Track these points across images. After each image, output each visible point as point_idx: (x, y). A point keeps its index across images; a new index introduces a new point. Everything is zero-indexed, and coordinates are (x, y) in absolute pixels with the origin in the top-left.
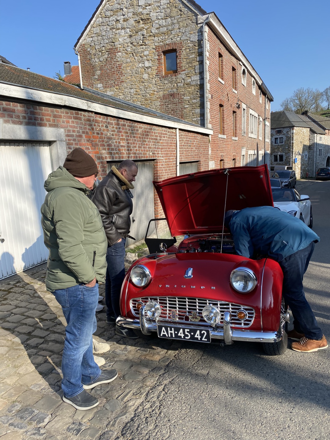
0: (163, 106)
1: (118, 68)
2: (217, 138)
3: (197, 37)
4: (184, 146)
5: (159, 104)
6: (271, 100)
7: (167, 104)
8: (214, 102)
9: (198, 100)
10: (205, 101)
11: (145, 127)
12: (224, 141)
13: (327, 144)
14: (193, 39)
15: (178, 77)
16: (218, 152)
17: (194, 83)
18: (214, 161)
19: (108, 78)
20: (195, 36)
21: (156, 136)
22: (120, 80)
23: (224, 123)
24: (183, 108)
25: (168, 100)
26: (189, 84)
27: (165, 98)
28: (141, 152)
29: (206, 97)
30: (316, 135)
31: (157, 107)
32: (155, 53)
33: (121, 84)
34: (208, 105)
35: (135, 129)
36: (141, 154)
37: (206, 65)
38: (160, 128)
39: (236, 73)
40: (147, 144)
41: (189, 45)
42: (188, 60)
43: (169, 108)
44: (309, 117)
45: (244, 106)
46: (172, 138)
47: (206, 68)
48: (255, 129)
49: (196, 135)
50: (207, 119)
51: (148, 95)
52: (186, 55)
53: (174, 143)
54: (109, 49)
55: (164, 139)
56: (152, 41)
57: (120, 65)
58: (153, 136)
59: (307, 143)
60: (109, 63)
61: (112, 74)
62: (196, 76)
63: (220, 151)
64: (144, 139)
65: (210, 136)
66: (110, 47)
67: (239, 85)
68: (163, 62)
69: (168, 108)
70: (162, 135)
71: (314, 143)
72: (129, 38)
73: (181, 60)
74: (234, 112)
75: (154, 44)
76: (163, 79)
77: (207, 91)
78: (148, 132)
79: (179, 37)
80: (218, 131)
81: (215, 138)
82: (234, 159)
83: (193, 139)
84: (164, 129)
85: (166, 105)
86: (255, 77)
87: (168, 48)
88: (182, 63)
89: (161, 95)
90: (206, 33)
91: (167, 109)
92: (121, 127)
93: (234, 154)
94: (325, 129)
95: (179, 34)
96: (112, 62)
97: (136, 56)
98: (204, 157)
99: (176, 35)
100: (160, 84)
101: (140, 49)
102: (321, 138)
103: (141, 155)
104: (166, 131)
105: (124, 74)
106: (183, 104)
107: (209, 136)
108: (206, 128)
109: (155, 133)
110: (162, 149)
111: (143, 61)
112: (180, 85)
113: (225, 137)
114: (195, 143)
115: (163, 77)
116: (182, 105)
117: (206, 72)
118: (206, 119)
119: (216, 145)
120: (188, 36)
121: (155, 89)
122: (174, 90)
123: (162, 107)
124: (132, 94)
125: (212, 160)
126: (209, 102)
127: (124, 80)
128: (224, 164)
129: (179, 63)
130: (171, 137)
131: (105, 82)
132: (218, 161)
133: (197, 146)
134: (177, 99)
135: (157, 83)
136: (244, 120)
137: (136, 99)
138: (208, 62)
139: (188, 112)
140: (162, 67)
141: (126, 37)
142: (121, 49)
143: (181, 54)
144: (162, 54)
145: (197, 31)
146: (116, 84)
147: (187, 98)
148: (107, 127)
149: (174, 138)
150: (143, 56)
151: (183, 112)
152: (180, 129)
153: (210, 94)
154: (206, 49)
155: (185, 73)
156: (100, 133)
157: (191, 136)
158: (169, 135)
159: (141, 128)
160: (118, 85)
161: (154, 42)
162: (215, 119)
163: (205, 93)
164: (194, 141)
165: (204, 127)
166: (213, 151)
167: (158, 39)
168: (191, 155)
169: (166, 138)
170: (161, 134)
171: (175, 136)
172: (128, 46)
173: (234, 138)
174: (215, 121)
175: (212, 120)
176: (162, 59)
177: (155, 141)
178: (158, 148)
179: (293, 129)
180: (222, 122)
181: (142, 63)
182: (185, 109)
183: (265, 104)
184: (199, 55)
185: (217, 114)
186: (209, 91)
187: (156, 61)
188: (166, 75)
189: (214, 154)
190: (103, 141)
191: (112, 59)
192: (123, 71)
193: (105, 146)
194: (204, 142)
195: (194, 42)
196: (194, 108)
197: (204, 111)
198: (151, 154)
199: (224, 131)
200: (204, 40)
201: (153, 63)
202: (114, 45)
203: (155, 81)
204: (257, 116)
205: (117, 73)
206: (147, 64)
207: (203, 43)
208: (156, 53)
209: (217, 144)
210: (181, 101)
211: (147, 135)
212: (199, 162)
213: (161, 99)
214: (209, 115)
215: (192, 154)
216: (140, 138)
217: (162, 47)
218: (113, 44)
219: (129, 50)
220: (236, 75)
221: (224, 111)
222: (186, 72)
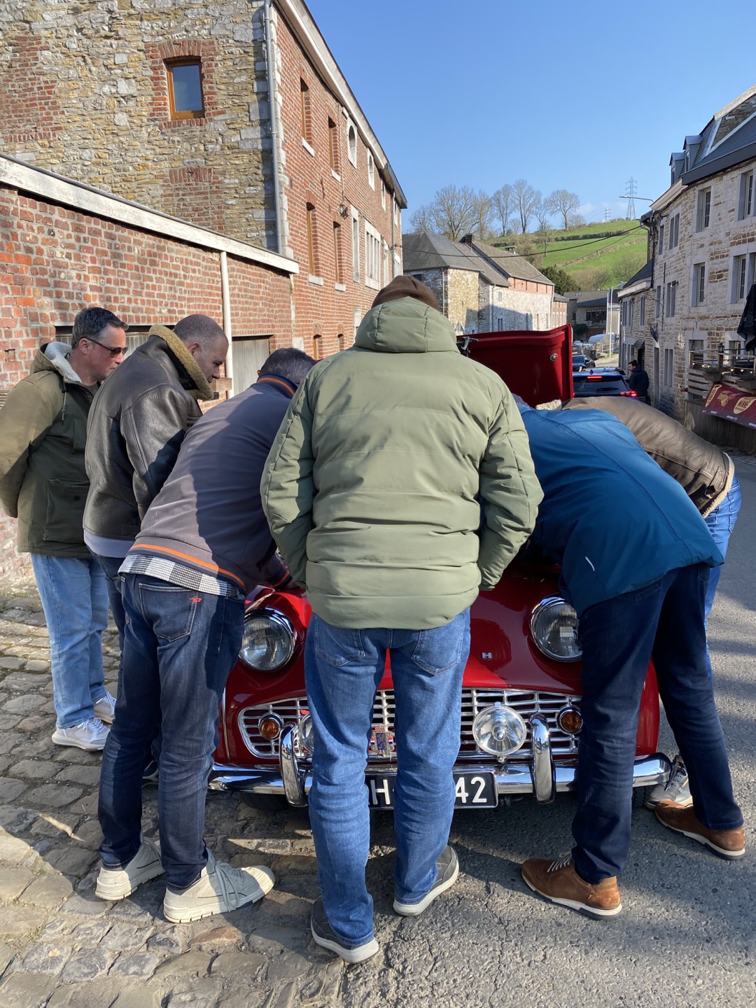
0: (170, 198)
1: (44, 90)
2: (306, 283)
3: (250, 32)
4: (238, 296)
5: (161, 192)
6: (402, 205)
7: (181, 192)
8: (296, 196)
9: (259, 188)
10: (278, 191)
11: (149, 241)
12: (320, 292)
13: (512, 308)
14: (241, 35)
15: (207, 127)
16: (308, 317)
17: (248, 146)
18: (301, 338)
19: (16, 116)
20: (246, 29)
21: (176, 267)
22: (51, 124)
23: (317, 247)
24: (223, 205)
25: (183, 183)
26: (235, 148)
27: (176, 179)
28: (140, 306)
29: (280, 182)
30: (491, 287)
31: (155, 201)
32: (145, 61)
33: (54, 135)
34: (283, 202)
35: (124, 246)
36: (140, 310)
37: (276, 105)
38: (185, 248)
39: (336, 134)
40: (154, 287)
41: (233, 50)
42: (231, 88)
43: (186, 203)
44: (475, 248)
45: (354, 213)
46: (212, 275)
47: (276, 112)
48: (376, 270)
49: (263, 271)
50: (283, 236)
51: (131, 168)
52: (224, 75)
53: (217, 289)
54: (17, 38)
55: (193, 275)
56: (136, 31)
57: (50, 84)
58: (167, 265)
59: (475, 306)
60: (17, 75)
61: (27, 106)
62: (251, 129)
63: (313, 313)
64: (146, 273)
65: (291, 276)
66: (18, 33)
67: (343, 163)
68: (166, 87)
69: (184, 205)
70: (190, 266)
71: (489, 306)
72: (71, 16)
73: (214, 85)
74: (336, 225)
75: (140, 38)
76: (170, 130)
77: (281, 167)
78: (155, 255)
79: (207, 27)
80: (307, 267)
81: (302, 282)
82: (340, 336)
83: (257, 281)
84: (192, 249)
85: (178, 195)
86: (373, 147)
87: (176, 52)
88: (214, 93)
89: (166, 171)
90: (272, 25)
91: (182, 207)
92: (90, 237)
93: (340, 322)
94: (506, 276)
95: (206, 21)
96: (25, 74)
97: (93, 63)
98: (281, 326)
99: (197, 23)
100: (161, 142)
101: (103, 47)
102: (500, 294)
103: (140, 315)
104: (199, 257)
105: (61, 109)
106: (223, 195)
107: (288, 277)
108: (281, 254)
109: (172, 261)
110: (189, 300)
111: (114, 80)
112: (213, 149)
113: (321, 281)
114: (261, 290)
115: (168, 125)
116: (220, 197)
117: (277, 122)
118: (280, 235)
119: (303, 300)
120: (230, 27)
121: (148, 153)
122: (197, 159)
123: (168, 200)
124: (86, 163)
125: (299, 336)
126: (286, 194)
127: (62, 125)
128: (322, 346)
129: (209, 93)
130: (209, 272)
131: (8, 125)
132: (310, 338)
133: (266, 299)
134: (207, 184)
135: (152, 139)
136: (356, 244)
137: (98, 176)
138: (280, 98)
139: (235, 216)
140: (165, 99)
141: (63, 13)
142: (49, 40)
143: (213, 71)
144: (162, 66)
145: (251, 17)
146: (40, 134)
147: (232, 181)
148: (54, 235)
149: (216, 275)
150: (114, 67)
151: (224, 216)
152: (230, 255)
153: (287, 175)
154: (274, 66)
155: (226, 120)
156: (35, 250)
157: (253, 274)
158: (206, 267)
159: (139, 243)
160: (46, 136)
161: (140, 34)
162: (299, 237)
163: (277, 174)
164: (260, 286)
165: (278, 252)
166: (298, 313)
167: (152, 28)
168: (255, 321)
169: (197, 275)
170: (187, 264)
171: (218, 270)
172: (69, 36)
173: (338, 286)
174: (301, 243)
175: (294, 240)
176: (164, 79)
177: (173, 279)
178: (180, 298)
179: (446, 273)
180: (313, 246)
181: (109, 84)
182: (228, 208)
183: (392, 212)
184: (257, 79)
185: (302, 226)
186: (285, 169)
187: (149, 82)
188: (177, 121)
189: (301, 321)
190: (44, 272)
191: (27, 65)
192: (59, 102)
193: (48, 285)
194: (280, 291)
195: (244, 44)
196: (249, 206)
197: (275, 217)
198: (165, 311)
199: (318, 268)
200: (269, 41)
201: (139, 87)
202: (31, 28)
203: (146, 135)
204: (379, 239)
205: (41, 104)
206: (124, 88)
207: (267, 48)
208: (147, 61)
209: (306, 296)
210: (218, 189)
211: (153, 263)
212: (271, 339)
213: (165, 181)
214: (286, 225)
215: (257, 317)
216: (137, 268)
217: (161, 47)
218: (27, 25)
219: (74, 46)
220: (335, 138)
221: (315, 219)
222: (226, 117)
